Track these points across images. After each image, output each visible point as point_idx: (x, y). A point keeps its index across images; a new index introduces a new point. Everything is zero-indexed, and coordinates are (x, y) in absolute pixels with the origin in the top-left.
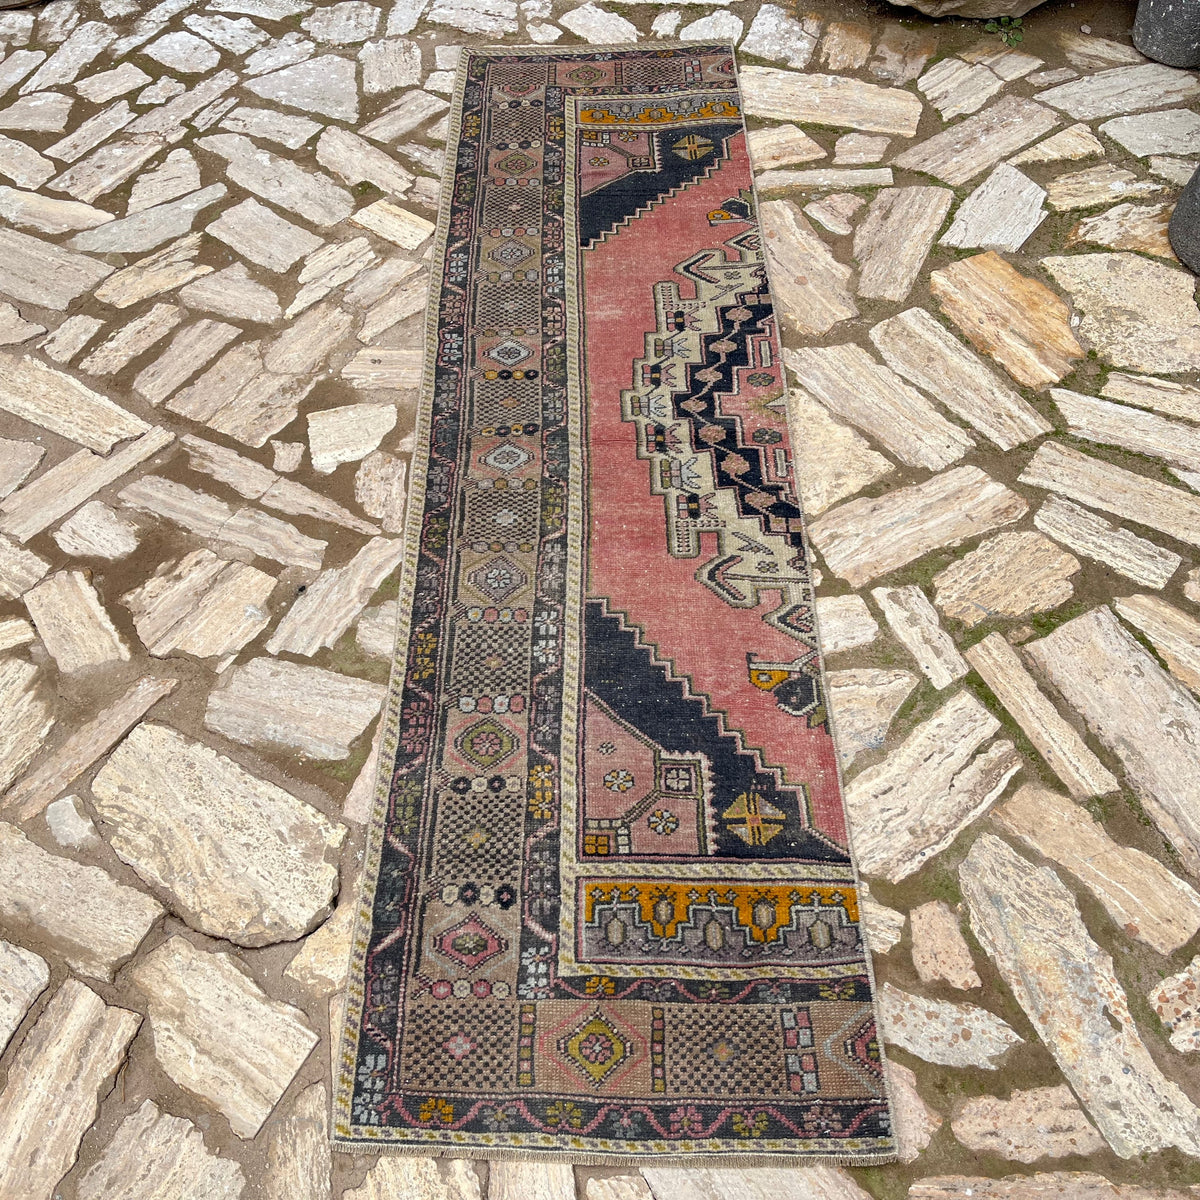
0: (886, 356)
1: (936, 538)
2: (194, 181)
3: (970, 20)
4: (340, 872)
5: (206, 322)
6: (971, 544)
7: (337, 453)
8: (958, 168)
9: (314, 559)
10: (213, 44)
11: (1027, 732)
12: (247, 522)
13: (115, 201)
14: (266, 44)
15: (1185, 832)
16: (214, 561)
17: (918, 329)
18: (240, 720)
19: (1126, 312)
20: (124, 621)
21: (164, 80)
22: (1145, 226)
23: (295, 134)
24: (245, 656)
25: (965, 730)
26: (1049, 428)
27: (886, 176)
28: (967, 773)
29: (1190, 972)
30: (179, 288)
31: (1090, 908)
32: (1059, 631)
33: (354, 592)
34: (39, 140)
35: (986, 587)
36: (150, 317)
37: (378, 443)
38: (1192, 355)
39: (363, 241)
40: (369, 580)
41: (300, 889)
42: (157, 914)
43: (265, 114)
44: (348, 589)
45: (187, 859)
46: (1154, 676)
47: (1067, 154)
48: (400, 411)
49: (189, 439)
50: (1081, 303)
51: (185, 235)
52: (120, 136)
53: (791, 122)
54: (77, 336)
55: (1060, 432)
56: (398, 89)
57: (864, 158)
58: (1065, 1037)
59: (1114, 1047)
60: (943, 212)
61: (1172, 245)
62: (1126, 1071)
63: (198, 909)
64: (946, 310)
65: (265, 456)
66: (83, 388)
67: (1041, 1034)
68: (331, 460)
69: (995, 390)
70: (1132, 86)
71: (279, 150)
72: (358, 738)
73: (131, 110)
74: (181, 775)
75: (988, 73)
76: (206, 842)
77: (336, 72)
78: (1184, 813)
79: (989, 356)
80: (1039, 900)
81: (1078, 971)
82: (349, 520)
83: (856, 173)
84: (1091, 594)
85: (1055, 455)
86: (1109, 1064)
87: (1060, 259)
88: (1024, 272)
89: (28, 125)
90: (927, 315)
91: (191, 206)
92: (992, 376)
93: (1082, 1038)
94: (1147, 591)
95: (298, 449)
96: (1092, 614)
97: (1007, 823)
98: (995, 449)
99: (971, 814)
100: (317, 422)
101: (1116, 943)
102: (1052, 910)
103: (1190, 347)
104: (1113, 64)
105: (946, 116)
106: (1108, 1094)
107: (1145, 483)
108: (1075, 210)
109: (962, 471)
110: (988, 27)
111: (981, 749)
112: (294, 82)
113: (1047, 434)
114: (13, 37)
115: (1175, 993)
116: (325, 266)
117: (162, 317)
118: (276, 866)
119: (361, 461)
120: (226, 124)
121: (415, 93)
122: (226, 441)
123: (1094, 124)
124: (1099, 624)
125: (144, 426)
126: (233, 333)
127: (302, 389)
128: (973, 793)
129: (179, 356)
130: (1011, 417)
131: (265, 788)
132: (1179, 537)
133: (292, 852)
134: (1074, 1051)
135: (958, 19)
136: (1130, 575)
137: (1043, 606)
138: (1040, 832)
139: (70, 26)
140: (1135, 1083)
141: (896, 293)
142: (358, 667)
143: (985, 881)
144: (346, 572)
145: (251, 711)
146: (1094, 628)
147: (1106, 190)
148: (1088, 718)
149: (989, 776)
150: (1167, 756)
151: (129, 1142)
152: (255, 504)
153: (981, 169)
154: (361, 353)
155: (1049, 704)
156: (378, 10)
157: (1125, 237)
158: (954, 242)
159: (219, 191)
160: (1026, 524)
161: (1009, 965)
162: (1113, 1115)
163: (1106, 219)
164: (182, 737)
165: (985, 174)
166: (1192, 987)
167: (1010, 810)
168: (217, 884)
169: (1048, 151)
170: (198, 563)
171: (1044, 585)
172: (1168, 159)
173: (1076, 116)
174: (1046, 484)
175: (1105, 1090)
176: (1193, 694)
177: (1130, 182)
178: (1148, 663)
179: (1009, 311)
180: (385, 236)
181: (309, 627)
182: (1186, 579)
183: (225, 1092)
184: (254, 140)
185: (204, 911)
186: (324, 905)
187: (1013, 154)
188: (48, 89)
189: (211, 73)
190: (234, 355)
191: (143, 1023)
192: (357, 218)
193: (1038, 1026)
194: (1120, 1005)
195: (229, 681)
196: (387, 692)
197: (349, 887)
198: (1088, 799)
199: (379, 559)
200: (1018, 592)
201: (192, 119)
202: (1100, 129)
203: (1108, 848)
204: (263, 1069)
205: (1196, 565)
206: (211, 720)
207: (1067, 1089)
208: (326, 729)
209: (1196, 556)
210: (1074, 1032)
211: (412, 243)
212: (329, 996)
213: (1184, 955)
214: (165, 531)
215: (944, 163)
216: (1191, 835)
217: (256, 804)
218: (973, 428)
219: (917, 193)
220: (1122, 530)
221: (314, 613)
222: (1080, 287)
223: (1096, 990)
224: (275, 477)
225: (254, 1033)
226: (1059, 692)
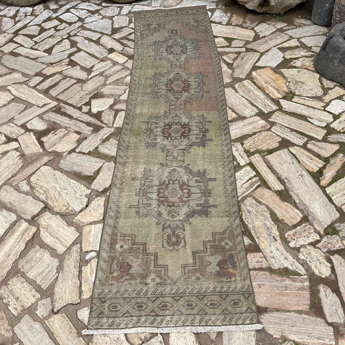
0: (238, 91)
1: (246, 132)
2: (69, 47)
3: (270, 14)
4: (89, 200)
5: (69, 79)
6: (254, 134)
7: (98, 109)
8: (262, 48)
9: (89, 131)
10: (77, 16)
11: (262, 176)
12: (74, 123)
13: (49, 51)
14: (90, 16)
15: (299, 199)
16: (65, 131)
17: (247, 85)
18: (67, 166)
19: (301, 82)
20: (41, 144)
21: (64, 24)
22: (309, 63)
23: (95, 36)
24: (70, 152)
25: (247, 175)
26: (278, 108)
27: (244, 49)
28: (246, 184)
29: (296, 230)
30: (62, 71)
31: (273, 215)
32: (274, 154)
33: (99, 139)
34: (31, 37)
35: (257, 143)
36: (55, 77)
37: (108, 107)
38: (316, 93)
39: (109, 62)
40: (103, 137)
41: (78, 203)
42: (43, 206)
43: (88, 32)
44: (97, 138)
45: (52, 195)
46: (296, 165)
47: (291, 46)
48: (115, 100)
49: (61, 104)
50: (289, 80)
51: (65, 59)
52: (51, 36)
53: (221, 37)
54: (36, 81)
55: (280, 109)
56: (122, 27)
57: (238, 46)
58: (263, 242)
59: (275, 245)
60: (257, 58)
61: (315, 67)
62: (277, 250)
63: (53, 206)
64: (255, 81)
65: (80, 109)
66: (37, 92)
68: (96, 110)
69: (265, 99)
70: (310, 30)
71: (90, 40)
72: (96, 171)
73: (55, 30)
74: (52, 177)
75: (273, 26)
76: (57, 192)
77: (107, 23)
78: (300, 195)
79: (265, 91)
80: (260, 212)
81: (268, 228)
82: (99, 123)
83: (236, 49)
84: (283, 146)
85: (279, 114)
86: (273, 248)
87: (285, 70)
88: (276, 73)
89: (29, 33)
90: (250, 82)
91: (68, 52)
92: (265, 96)
93: (267, 243)
94: (298, 146)
95: (88, 107)
96: (283, 150)
97: (255, 195)
98: (264, 113)
99: (246, 193)
100: (93, 102)
101: (278, 223)
102: (263, 215)
103: (316, 91)
104: (305, 25)
105: (261, 36)
106: (272, 255)
107: (301, 121)
108: (291, 58)
109: (254, 117)
110: (274, 16)
111: (251, 179)
112: (96, 25)
113: (277, 110)
114: (27, 13)
115: (292, 234)
116: (99, 67)
117: (58, 77)
118: (73, 198)
119: (103, 111)
120: (78, 34)
121: (126, 28)
122: (71, 105)
123: (298, 39)
124: (284, 152)
125: (51, 101)
126: (75, 81)
127: (91, 94)
128: (247, 188)
129: (61, 86)
130: (268, 106)
131: (72, 181)
132: (307, 134)
133: (77, 195)
134: (265, 245)
135: (267, 14)
136: (294, 142)
137: (271, 148)
138: (263, 198)
139: (41, 11)
140: (279, 253)
141: (242, 76)
142: (98, 155)
143: (248, 208)
144: (97, 135)
145: (71, 164)
147: (299, 54)
148: (279, 173)
149: (251, 185)
150: (297, 182)
151: (32, 254)
152: (76, 119)
153: (268, 49)
154: (106, 86)
155: (269, 170)
156: (119, 9)
157: (303, 65)
158: (259, 65)
159: (75, 49)
160: (269, 130)
162: (272, 260)
163: (299, 61)
164: (53, 169)
166: (296, 233)
167: (256, 193)
168: (58, 201)
169: (286, 45)
170: (61, 131)
171: (272, 143)
172: (316, 47)
173: (294, 37)
174: (275, 121)
175: (271, 254)
176: (306, 169)
177: (306, 52)
178: (295, 161)
179: (271, 81)
180: (115, 60)
181: (87, 146)
182: (308, 143)
183: (56, 245)
184: (85, 38)
185: (55, 207)
186: (84, 207)
187: (276, 46)
188: (35, 25)
189: (76, 22)
190: (75, 86)
191: (38, 229)
192: (109, 56)
193: (256, 240)
194: (277, 236)
195: (66, 157)
196: (104, 161)
197: (91, 203)
198: (276, 191)
199: (105, 132)
200: (265, 145)
201: (70, 33)
202: (300, 40)
203: (279, 202)
204: (66, 240)
205: (311, 140)
206: (61, 166)
207: (262, 253)
208: (88, 169)
209: (311, 138)
210: (265, 241)
211: (122, 62)
212: (83, 226)
213: (295, 226)
214: (53, 124)
215: (259, 47)
216: (301, 200)
217: (69, 184)
218: (258, 108)
219: (251, 54)
220: (293, 132)
221: (88, 143)
222: (290, 76)
223: (272, 232)
224: (82, 113)
225: (64, 232)
226: (272, 167)
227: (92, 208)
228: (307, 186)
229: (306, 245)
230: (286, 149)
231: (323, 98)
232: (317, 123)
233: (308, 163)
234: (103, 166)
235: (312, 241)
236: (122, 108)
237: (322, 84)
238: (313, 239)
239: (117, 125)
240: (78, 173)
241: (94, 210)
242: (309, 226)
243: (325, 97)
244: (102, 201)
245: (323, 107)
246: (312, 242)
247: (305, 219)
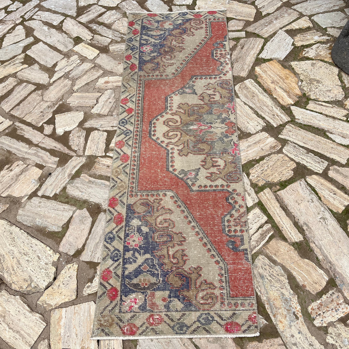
0: (239, 95)
1: (251, 156)
2: (23, 36)
4: (57, 270)
5: (25, 84)
6: (262, 158)
7: (64, 128)
8: (266, 32)
9: (54, 164)
11: (276, 221)
12: (34, 152)
15: (323, 254)
16: (23, 165)
17: (250, 86)
18: (28, 218)
19: (316, 80)
21: (16, 2)
22: (324, 52)
23: (56, 20)
24: (31, 197)
25: (256, 221)
26: (289, 119)
27: (243, 34)
28: (256, 235)
29: (321, 300)
30: (16, 73)
31: (291, 279)
32: (288, 188)
33: (66, 175)
35: (266, 173)
36: (7, 82)
37: (77, 125)
38: (336, 95)
39: (76, 56)
40: (72, 171)
41: (43, 275)
43: (47, 13)
44: (64, 174)
45: (9, 265)
46: (317, 203)
47: (301, 27)
48: (85, 114)
49: (17, 124)
50: (302, 77)
51: (20, 55)
55: (293, 121)
56: (90, 5)
57: (237, 28)
58: (281, 322)
59: (296, 325)
60: (260, 47)
61: (332, 58)
62: (299, 333)
63: (11, 282)
64: (259, 80)
65: (41, 129)
67: (273, 321)
68: (62, 130)
69: (273, 107)
70: (323, 3)
71: (50, 25)
72: (65, 224)
73: (5, 13)
74: (8, 237)
76: (15, 259)
78: (323, 248)
79: (272, 95)
80: (276, 277)
81: (286, 300)
82: (66, 151)
83: (234, 33)
84: (299, 175)
85: (291, 128)
86: (294, 331)
87: (296, 63)
88: (285, 67)
90: (253, 81)
91: (22, 45)
92: (272, 102)
93: (286, 322)
94: (317, 174)
95: (52, 127)
96: (299, 182)
97: (268, 251)
98: (272, 126)
99: (256, 248)
100: (59, 118)
101: (299, 291)
102: (279, 280)
103: (335, 92)
105: (263, 14)
106: (293, 340)
107: (318, 138)
108: (302, 46)
109: (261, 134)
111: (261, 227)
112: (56, 3)
113: (289, 121)
115: (316, 307)
116: (64, 65)
117: (11, 82)
118: (36, 268)
119: (71, 131)
120: (35, 17)
121: (95, 6)
122: (29, 124)
123: (310, 17)
124: (301, 185)
125: (3, 119)
126: (32, 87)
127: (54, 107)
128: (257, 241)
129: (16, 95)
130: (278, 116)
131: (34, 241)
132: (328, 156)
133: (42, 262)
134: (283, 326)
136: (312, 168)
137: (284, 179)
138: (277, 254)
140: (302, 337)
141: (244, 74)
142: (67, 200)
143: (259, 271)
144: (64, 168)
145: (32, 215)
146: (299, 186)
147: (312, 39)
148: (295, 216)
149: (263, 236)
150: (318, 229)
152: (37, 146)
153: (273, 32)
154: (73, 94)
155: (283, 212)
157: (318, 55)
158: (263, 57)
159: (31, 39)
160: (280, 151)
161: (265, 298)
162: (294, 347)
163: (312, 49)
164: (9, 223)
165: (275, 34)
166: (322, 305)
167: (268, 247)
168: (17, 274)
169: (295, 26)
170: (18, 165)
171: (284, 172)
172: (333, 29)
173: (305, 14)
174: (287, 138)
175: (292, 339)
176: (329, 208)
177: (320, 36)
178: (315, 198)
179: (279, 80)
180: (83, 55)
181: (51, 187)
182: (329, 170)
183: (17, 342)
184: (43, 22)
185: (13, 283)
186: (51, 281)
187: (284, 27)
190: (33, 95)
192: (75, 49)
193: (273, 318)
194: (298, 311)
195: (25, 204)
196: (75, 209)
197: (60, 274)
198: (293, 243)
199: (75, 164)
200: (276, 174)
201: (24, 15)
202: (312, 18)
203: (298, 259)
204: (29, 335)
205: (333, 165)
206: (19, 218)
207: (280, 339)
208: (55, 221)
209: (333, 162)
210: (284, 320)
211: (91, 57)
212: (51, 310)
213: (320, 294)
214: (8, 155)
215: (262, 30)
216: (325, 255)
217: (31, 247)
218: (265, 119)
219: (253, 40)
220: (310, 153)
221: (53, 182)
222: (302, 72)
223: (291, 306)
224: (44, 136)
225: (26, 323)
226: (287, 208)
227: (61, 282)
228: (331, 234)
229: (335, 322)
230: (303, 180)
231: (345, 103)
232: (339, 140)
233: (331, 200)
234: (74, 216)
235: (342, 315)
236: (95, 126)
237: (342, 82)
238: (343, 313)
239: (89, 153)
240: (42, 228)
241: (63, 284)
242: (336, 294)
243: (347, 102)
244: (74, 270)
245: (345, 116)
246: (342, 317)
247: (332, 284)
